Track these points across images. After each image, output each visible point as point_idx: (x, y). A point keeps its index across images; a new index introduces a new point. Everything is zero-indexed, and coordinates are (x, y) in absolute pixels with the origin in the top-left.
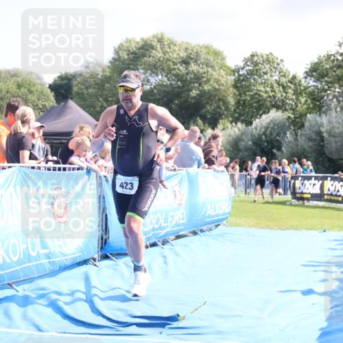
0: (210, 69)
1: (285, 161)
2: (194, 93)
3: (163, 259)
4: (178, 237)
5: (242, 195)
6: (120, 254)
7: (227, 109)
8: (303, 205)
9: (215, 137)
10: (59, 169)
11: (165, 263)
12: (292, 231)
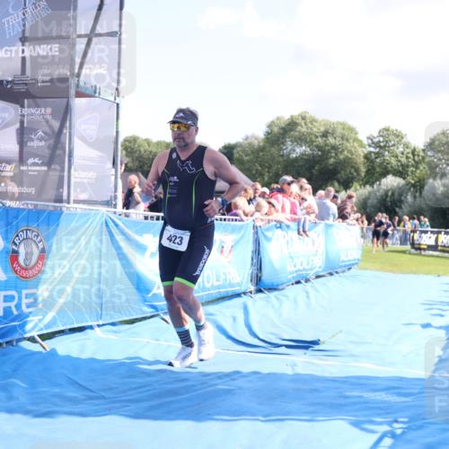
0: (344, 142)
1: (406, 218)
2: (332, 161)
3: (305, 294)
4: (318, 277)
5: (370, 244)
6: (272, 289)
7: (358, 174)
8: (420, 254)
9: (350, 197)
10: (225, 220)
11: (308, 297)
12: (412, 275)
